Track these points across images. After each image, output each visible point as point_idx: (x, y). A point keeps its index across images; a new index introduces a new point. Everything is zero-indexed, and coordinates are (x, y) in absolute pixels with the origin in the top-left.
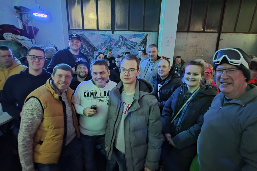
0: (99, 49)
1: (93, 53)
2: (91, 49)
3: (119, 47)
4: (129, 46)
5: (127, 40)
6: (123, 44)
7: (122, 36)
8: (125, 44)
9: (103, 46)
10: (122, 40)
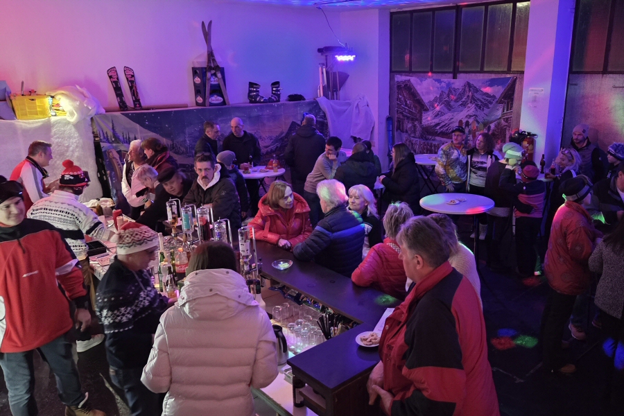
0: (431, 108)
1: (421, 116)
3: (464, 105)
6: (470, 98)
8: (474, 100)
9: (438, 103)
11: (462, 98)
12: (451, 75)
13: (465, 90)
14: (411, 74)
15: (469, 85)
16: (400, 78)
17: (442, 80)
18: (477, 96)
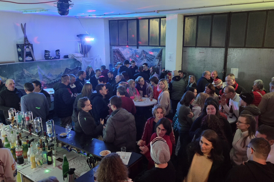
3: (142, 59)
4: (149, 58)
5: (147, 53)
6: (144, 56)
7: (143, 50)
8: (146, 57)
10: (144, 53)
11: (141, 57)
12: (136, 47)
13: (142, 53)
14: (119, 46)
15: (144, 51)
16: (114, 48)
17: (132, 49)
18: (147, 56)
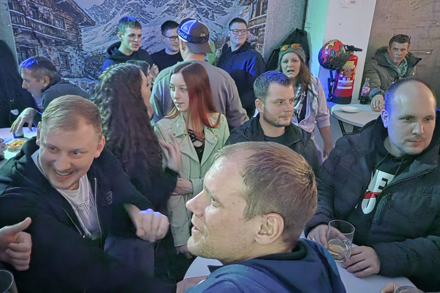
0: (100, 19)
1: (78, 34)
2: (69, 19)
9: (114, 9)
